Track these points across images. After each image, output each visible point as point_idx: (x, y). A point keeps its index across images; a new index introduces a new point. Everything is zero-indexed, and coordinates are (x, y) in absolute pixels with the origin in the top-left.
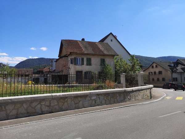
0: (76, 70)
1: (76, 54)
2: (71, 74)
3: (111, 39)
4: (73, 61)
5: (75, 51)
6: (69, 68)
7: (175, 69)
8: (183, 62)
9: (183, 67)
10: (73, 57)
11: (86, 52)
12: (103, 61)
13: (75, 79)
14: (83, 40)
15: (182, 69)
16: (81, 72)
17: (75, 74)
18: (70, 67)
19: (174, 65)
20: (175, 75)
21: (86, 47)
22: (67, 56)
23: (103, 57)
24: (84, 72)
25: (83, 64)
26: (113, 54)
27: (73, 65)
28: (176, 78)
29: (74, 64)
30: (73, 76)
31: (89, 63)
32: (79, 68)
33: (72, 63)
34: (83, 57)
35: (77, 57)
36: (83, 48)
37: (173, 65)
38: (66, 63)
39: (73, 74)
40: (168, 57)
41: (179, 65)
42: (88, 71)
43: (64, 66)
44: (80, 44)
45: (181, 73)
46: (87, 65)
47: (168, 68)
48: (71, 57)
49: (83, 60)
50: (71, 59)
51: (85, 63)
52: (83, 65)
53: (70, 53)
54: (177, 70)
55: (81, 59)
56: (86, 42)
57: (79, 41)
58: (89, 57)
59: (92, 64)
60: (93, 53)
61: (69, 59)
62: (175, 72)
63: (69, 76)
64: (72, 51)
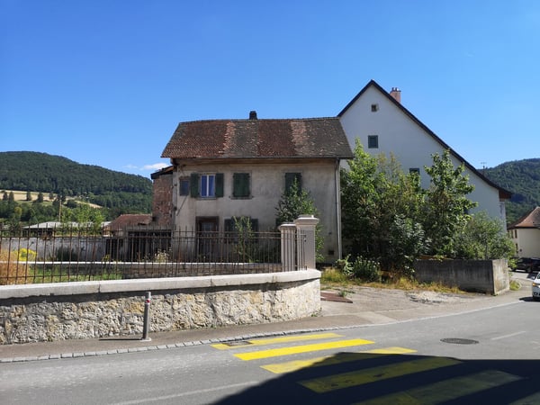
0: (198, 215)
3: (374, 104)
4: (189, 185)
6: (176, 209)
10: (188, 173)
16: (214, 220)
18: (179, 206)
22: (170, 172)
23: (292, 168)
24: (223, 219)
25: (220, 194)
27: (188, 198)
29: (192, 196)
31: (242, 190)
32: (206, 207)
33: (183, 192)
34: (220, 170)
35: (203, 174)
36: (229, 141)
38: (165, 195)
42: (237, 215)
43: (162, 203)
46: (235, 196)
48: (181, 175)
49: (220, 180)
50: (181, 179)
51: (228, 189)
52: (220, 199)
55: (214, 179)
58: (242, 170)
59: (253, 193)
60: (254, 154)
61: (176, 180)
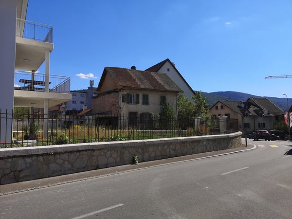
0: (130, 111)
1: (130, 88)
2: (122, 116)
3: (168, 68)
4: (126, 97)
5: (129, 84)
6: (120, 108)
7: (247, 112)
8: (256, 102)
9: (256, 108)
10: (125, 93)
11: (142, 87)
12: (163, 100)
13: (127, 123)
14: (133, 68)
15: (255, 111)
16: (136, 113)
17: (128, 116)
18: (122, 107)
19: (245, 106)
20: (247, 120)
21: (140, 80)
22: (117, 92)
23: (163, 94)
24: (139, 113)
25: (138, 103)
26: (176, 90)
27: (126, 104)
28: (248, 124)
30: (125, 118)
31: (146, 102)
32: (133, 108)
33: (123, 101)
34: (138, 92)
35: (131, 94)
36: (137, 80)
37: (243, 106)
38: (115, 101)
39: (125, 116)
40: (225, 92)
41: (252, 106)
42: (144, 112)
43: (114, 105)
44: (131, 74)
45: (254, 117)
46: (143, 103)
47: (238, 110)
48: (123, 93)
49: (138, 96)
50: (122, 95)
51: (141, 101)
52: (138, 105)
53: (123, 87)
54: (250, 113)
55: (135, 96)
56: (137, 71)
57: (129, 70)
58: (146, 93)
59: (150, 103)
60: (151, 87)
61: (121, 96)
62: (247, 115)
63: (119, 118)
64: (125, 85)
